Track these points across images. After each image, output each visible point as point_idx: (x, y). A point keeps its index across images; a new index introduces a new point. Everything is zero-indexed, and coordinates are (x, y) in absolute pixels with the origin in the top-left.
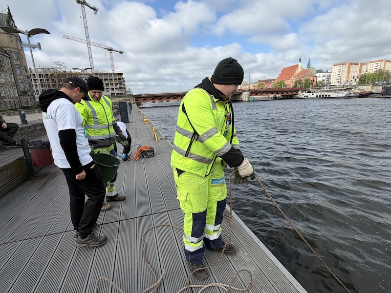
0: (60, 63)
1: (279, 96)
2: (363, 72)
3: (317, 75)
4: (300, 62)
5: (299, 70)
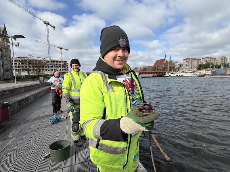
0: (31, 55)
1: (155, 75)
2: (199, 64)
3: (175, 64)
4: (165, 57)
5: (165, 62)
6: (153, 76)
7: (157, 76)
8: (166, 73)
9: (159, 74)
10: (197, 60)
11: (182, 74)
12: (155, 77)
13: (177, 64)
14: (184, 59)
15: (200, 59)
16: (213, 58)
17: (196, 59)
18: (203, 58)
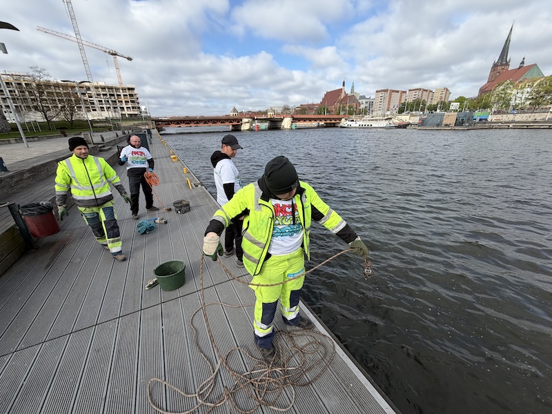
2: (402, 102)
3: (360, 101)
4: (344, 85)
5: (343, 95)
6: (319, 127)
7: (325, 125)
8: (343, 120)
9: (328, 122)
10: (399, 94)
11: (370, 123)
12: (323, 127)
13: (364, 101)
14: (377, 92)
15: (406, 92)
16: (426, 91)
17: (398, 92)
18: (410, 90)
